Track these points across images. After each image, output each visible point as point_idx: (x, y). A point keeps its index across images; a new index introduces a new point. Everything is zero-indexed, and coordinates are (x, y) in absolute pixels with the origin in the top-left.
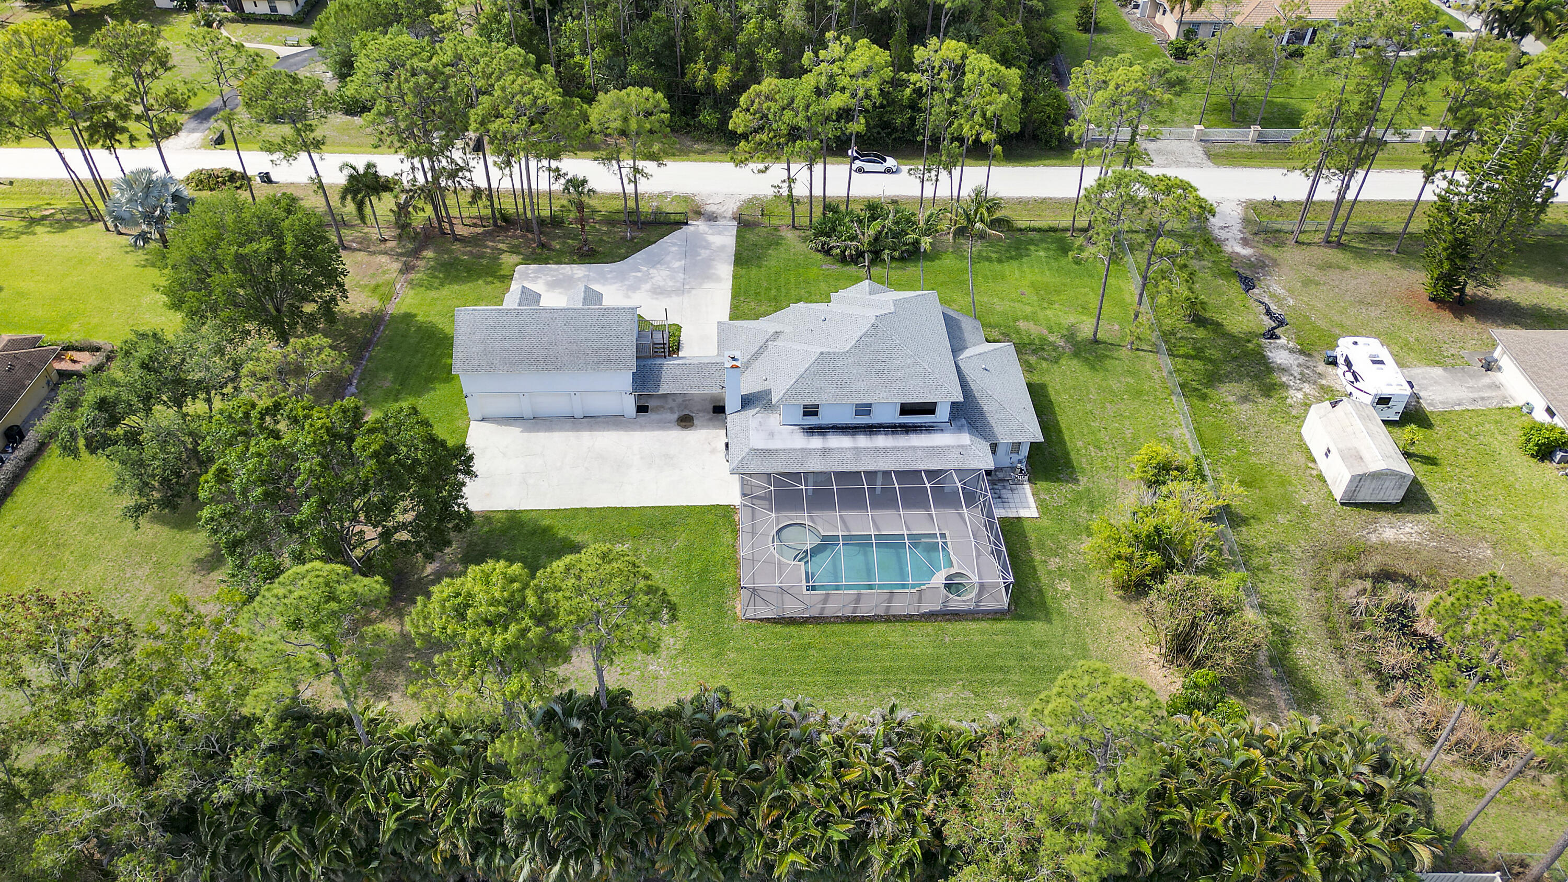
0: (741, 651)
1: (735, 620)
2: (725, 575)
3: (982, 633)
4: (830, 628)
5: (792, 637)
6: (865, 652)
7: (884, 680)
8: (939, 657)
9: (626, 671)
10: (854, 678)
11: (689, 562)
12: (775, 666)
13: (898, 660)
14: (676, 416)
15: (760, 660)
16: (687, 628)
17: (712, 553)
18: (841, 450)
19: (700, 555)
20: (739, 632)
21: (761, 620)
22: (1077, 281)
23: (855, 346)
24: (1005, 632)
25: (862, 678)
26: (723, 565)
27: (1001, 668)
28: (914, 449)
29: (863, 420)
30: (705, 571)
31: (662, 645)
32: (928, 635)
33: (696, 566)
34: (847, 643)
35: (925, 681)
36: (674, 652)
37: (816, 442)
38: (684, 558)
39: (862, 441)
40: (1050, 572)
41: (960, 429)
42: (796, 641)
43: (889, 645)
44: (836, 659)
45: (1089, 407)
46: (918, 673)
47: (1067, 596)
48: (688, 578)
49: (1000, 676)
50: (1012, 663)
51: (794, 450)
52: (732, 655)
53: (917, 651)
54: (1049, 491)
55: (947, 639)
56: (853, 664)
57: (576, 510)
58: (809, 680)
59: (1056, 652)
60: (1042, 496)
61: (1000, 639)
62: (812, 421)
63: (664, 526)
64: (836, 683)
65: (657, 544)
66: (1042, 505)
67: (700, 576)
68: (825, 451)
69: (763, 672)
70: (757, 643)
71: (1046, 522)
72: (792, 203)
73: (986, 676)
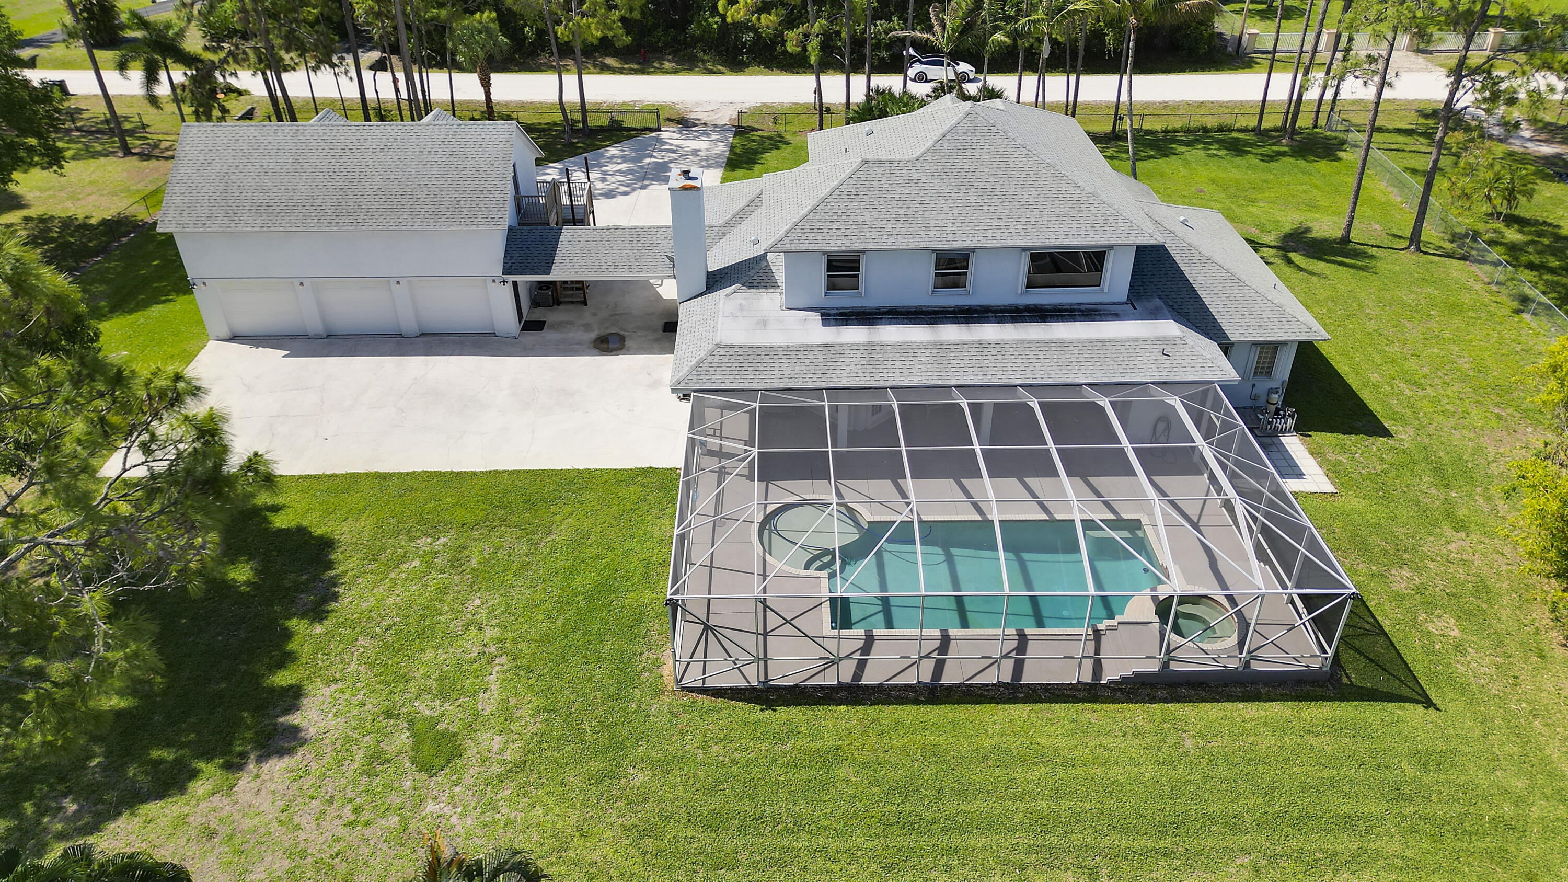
0: (663, 766)
1: (658, 692)
2: (648, 595)
3: (1281, 729)
4: (889, 713)
5: (794, 733)
6: (977, 775)
7: (1038, 849)
8: (1176, 790)
9: (366, 816)
10: (956, 841)
11: (572, 571)
12: (747, 805)
13: (1067, 794)
14: (593, 335)
15: (711, 790)
16: (538, 711)
17: (626, 554)
18: (904, 347)
19: (597, 557)
20: (662, 721)
21: (718, 693)
22: (1287, 178)
23: (933, 149)
24: (1335, 729)
25: (977, 842)
26: (646, 576)
27: (1347, 822)
28: (1063, 344)
29: (951, 298)
30: (604, 588)
31: (471, 751)
32: (1138, 733)
33: (585, 580)
34: (934, 752)
35: (1145, 853)
36: (497, 769)
37: (855, 334)
38: (563, 562)
39: (950, 332)
40: (1399, 598)
41: (1154, 315)
42: (803, 743)
43: (1041, 758)
44: (905, 789)
45: (1371, 325)
46: (1125, 831)
47: (1459, 648)
48: (562, 604)
49: (1346, 844)
50: (1373, 808)
51: (808, 347)
52: (640, 778)
53: (1117, 773)
54: (1343, 448)
55: (1189, 744)
56: (951, 806)
57: (354, 478)
58: (835, 844)
59: (1483, 780)
60: (1332, 457)
61: (1326, 744)
62: (844, 300)
63: (531, 504)
64: (906, 855)
65: (510, 536)
66: (1333, 471)
67: (590, 598)
68: (871, 348)
69: (715, 823)
70: (704, 746)
71: (1353, 502)
72: (821, 110)
73: (1313, 842)
